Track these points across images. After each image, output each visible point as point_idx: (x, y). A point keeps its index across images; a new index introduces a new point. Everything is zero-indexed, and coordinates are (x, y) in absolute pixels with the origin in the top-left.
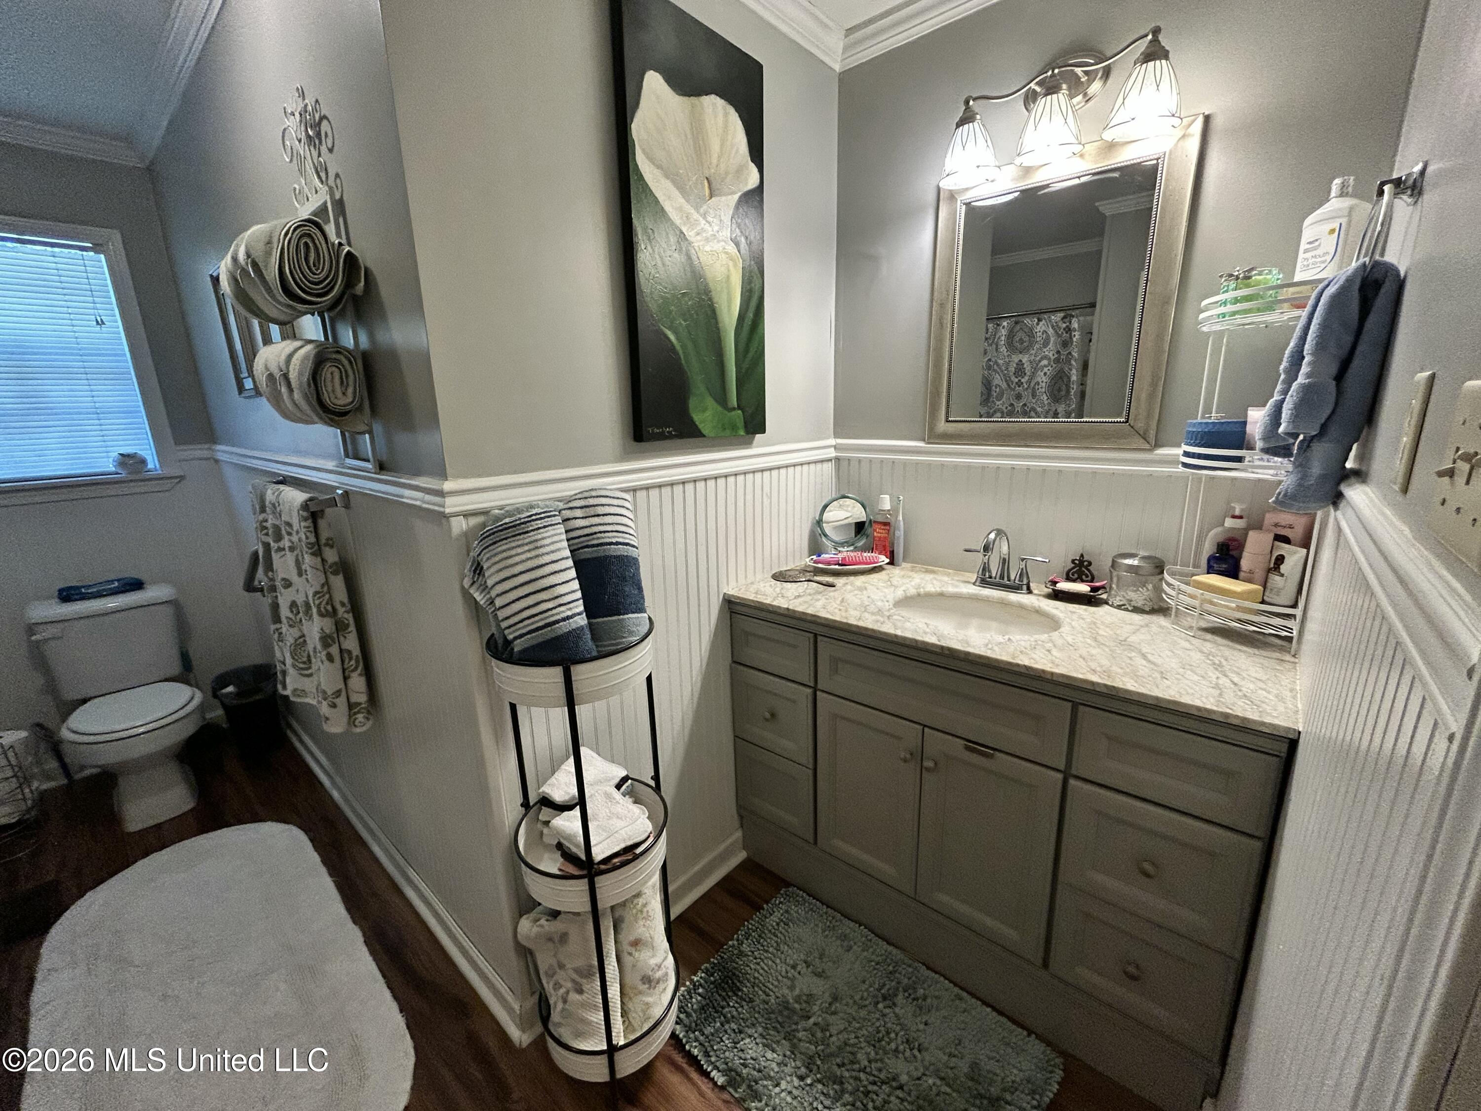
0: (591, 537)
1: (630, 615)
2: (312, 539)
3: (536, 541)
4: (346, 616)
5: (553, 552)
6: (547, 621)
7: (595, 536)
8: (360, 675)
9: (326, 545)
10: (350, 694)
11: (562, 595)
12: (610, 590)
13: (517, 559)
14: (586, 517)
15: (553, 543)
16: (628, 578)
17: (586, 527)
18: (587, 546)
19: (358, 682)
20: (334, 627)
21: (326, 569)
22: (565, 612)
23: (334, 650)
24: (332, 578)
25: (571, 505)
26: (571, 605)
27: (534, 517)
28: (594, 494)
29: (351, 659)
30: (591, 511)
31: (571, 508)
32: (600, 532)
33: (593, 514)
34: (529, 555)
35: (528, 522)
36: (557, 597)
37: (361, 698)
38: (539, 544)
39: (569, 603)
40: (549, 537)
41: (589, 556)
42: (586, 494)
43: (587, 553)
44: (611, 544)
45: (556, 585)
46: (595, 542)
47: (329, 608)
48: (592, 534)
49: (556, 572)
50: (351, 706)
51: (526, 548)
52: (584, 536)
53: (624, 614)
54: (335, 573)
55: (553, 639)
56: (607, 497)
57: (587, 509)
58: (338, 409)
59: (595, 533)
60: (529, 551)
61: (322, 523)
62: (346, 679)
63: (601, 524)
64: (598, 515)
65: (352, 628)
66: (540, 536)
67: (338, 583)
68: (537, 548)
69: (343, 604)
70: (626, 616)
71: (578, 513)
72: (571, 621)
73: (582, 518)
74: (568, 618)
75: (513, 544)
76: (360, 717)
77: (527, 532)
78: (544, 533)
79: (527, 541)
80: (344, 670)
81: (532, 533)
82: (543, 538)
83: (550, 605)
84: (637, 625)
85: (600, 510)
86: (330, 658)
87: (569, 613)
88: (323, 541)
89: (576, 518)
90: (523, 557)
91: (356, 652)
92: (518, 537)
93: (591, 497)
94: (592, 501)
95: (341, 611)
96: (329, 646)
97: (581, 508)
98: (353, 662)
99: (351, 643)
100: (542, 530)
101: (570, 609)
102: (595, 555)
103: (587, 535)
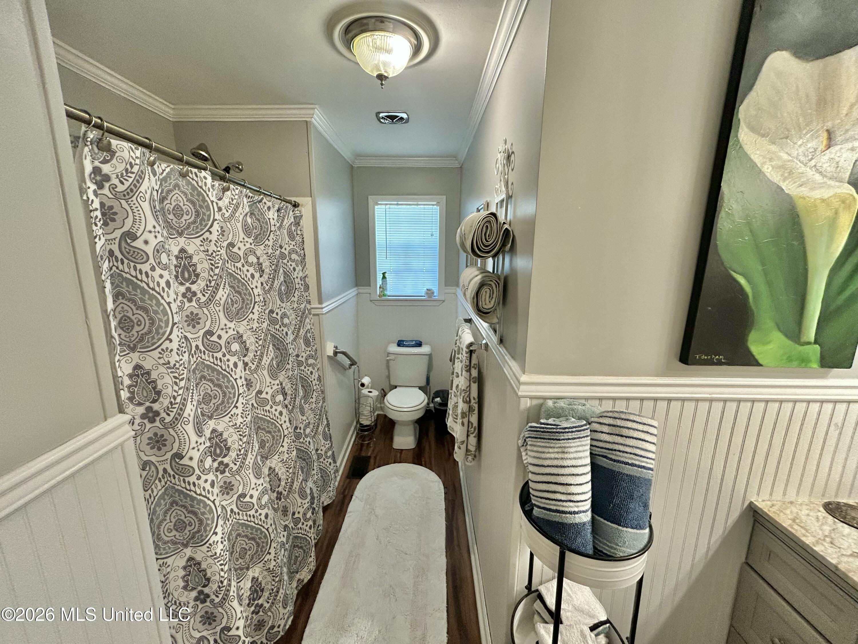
0: (611, 452)
1: (630, 530)
2: (468, 364)
3: (565, 447)
4: (474, 405)
5: (575, 458)
6: (558, 508)
7: (614, 452)
8: (475, 437)
9: (474, 367)
10: (469, 445)
11: (573, 494)
12: (617, 501)
13: (548, 456)
14: (611, 434)
15: (577, 452)
16: (635, 496)
17: (609, 442)
18: (605, 457)
19: (473, 440)
20: (468, 410)
21: (470, 379)
22: (572, 507)
23: (466, 421)
24: (472, 384)
25: (601, 420)
26: (580, 504)
27: (567, 430)
28: (623, 416)
29: (472, 427)
30: (617, 431)
31: (600, 423)
32: (619, 451)
33: (617, 433)
34: (557, 456)
35: (562, 432)
36: (570, 494)
37: (472, 448)
38: (566, 450)
39: (578, 502)
40: (575, 447)
41: (605, 465)
42: (616, 415)
43: (603, 462)
44: (627, 464)
45: (571, 485)
46: (613, 457)
47: (468, 399)
48: (612, 450)
49: (573, 475)
50: (467, 450)
51: (556, 450)
52: (606, 449)
53: (623, 526)
54: (475, 382)
55: (558, 523)
56: (634, 421)
57: (614, 428)
58: (485, 311)
59: (615, 450)
60: (558, 453)
61: (474, 356)
62: (468, 436)
63: (622, 444)
64: (622, 436)
65: (476, 412)
66: (568, 445)
67: (475, 387)
68: (564, 452)
69: (474, 399)
70: (625, 529)
71: (606, 429)
72: (576, 516)
73: (608, 433)
74: (575, 513)
75: (548, 445)
76: (470, 458)
77: (559, 440)
78: (572, 443)
79: (557, 445)
80: (468, 431)
81: (563, 441)
82: (570, 447)
83: (563, 497)
84: (634, 540)
85: (625, 432)
86: (463, 424)
87: (576, 510)
88: (472, 365)
89: (602, 432)
90: (552, 456)
91: (475, 424)
92: (552, 441)
93: (619, 419)
94: (619, 423)
95: (473, 401)
96: (464, 418)
97: (609, 425)
98: (473, 429)
99: (474, 419)
100: (570, 441)
101: (578, 507)
102: (610, 467)
103: (608, 449)
